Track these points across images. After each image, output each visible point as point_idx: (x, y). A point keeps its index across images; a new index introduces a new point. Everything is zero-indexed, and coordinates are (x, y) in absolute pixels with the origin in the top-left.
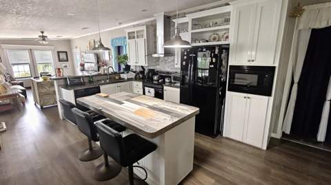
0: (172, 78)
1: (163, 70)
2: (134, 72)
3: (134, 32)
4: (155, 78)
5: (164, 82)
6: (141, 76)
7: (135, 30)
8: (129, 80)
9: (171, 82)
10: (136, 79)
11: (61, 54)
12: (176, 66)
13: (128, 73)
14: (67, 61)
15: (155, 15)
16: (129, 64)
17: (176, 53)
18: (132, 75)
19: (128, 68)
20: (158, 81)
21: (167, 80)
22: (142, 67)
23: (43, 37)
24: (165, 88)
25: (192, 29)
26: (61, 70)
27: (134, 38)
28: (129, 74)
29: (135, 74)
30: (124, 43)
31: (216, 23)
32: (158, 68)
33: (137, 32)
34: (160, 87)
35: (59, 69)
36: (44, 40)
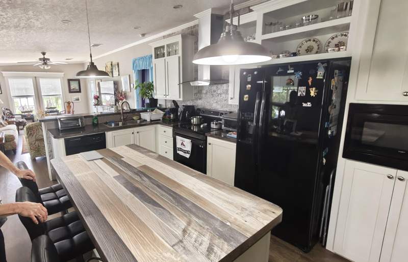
0: (222, 122)
1: (208, 107)
2: (163, 110)
3: (163, 47)
4: (194, 120)
5: (208, 129)
6: (172, 116)
7: (164, 43)
8: (154, 122)
9: (220, 129)
10: (165, 121)
11: (72, 83)
12: (230, 102)
13: (152, 110)
14: (80, 91)
15: (196, 15)
16: (155, 97)
17: (231, 79)
18: (158, 114)
19: (153, 104)
20: (198, 125)
21: (213, 126)
22: (174, 101)
23: (44, 59)
24: (210, 140)
25: (264, 33)
26: (71, 104)
27: (163, 56)
28: (153, 113)
29: (162, 113)
30: (150, 65)
31: (317, 17)
32: (200, 104)
33: (168, 46)
34: (201, 137)
35: (69, 103)
36: (45, 64)
